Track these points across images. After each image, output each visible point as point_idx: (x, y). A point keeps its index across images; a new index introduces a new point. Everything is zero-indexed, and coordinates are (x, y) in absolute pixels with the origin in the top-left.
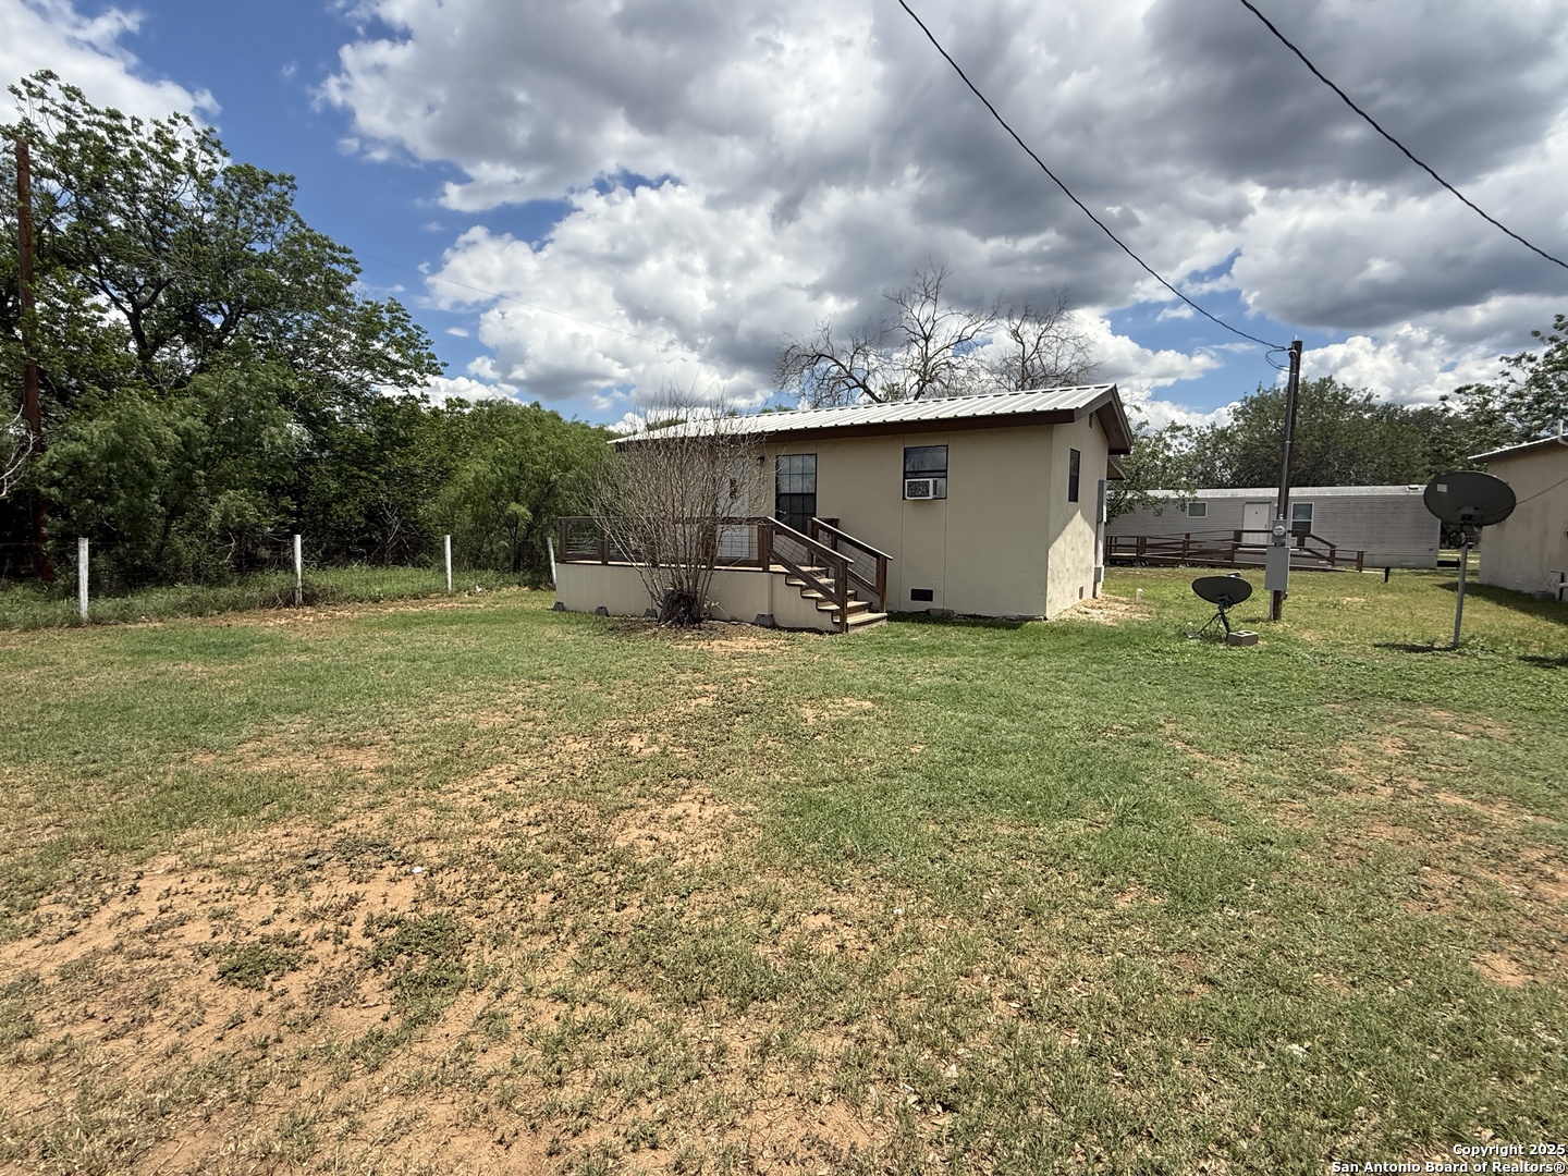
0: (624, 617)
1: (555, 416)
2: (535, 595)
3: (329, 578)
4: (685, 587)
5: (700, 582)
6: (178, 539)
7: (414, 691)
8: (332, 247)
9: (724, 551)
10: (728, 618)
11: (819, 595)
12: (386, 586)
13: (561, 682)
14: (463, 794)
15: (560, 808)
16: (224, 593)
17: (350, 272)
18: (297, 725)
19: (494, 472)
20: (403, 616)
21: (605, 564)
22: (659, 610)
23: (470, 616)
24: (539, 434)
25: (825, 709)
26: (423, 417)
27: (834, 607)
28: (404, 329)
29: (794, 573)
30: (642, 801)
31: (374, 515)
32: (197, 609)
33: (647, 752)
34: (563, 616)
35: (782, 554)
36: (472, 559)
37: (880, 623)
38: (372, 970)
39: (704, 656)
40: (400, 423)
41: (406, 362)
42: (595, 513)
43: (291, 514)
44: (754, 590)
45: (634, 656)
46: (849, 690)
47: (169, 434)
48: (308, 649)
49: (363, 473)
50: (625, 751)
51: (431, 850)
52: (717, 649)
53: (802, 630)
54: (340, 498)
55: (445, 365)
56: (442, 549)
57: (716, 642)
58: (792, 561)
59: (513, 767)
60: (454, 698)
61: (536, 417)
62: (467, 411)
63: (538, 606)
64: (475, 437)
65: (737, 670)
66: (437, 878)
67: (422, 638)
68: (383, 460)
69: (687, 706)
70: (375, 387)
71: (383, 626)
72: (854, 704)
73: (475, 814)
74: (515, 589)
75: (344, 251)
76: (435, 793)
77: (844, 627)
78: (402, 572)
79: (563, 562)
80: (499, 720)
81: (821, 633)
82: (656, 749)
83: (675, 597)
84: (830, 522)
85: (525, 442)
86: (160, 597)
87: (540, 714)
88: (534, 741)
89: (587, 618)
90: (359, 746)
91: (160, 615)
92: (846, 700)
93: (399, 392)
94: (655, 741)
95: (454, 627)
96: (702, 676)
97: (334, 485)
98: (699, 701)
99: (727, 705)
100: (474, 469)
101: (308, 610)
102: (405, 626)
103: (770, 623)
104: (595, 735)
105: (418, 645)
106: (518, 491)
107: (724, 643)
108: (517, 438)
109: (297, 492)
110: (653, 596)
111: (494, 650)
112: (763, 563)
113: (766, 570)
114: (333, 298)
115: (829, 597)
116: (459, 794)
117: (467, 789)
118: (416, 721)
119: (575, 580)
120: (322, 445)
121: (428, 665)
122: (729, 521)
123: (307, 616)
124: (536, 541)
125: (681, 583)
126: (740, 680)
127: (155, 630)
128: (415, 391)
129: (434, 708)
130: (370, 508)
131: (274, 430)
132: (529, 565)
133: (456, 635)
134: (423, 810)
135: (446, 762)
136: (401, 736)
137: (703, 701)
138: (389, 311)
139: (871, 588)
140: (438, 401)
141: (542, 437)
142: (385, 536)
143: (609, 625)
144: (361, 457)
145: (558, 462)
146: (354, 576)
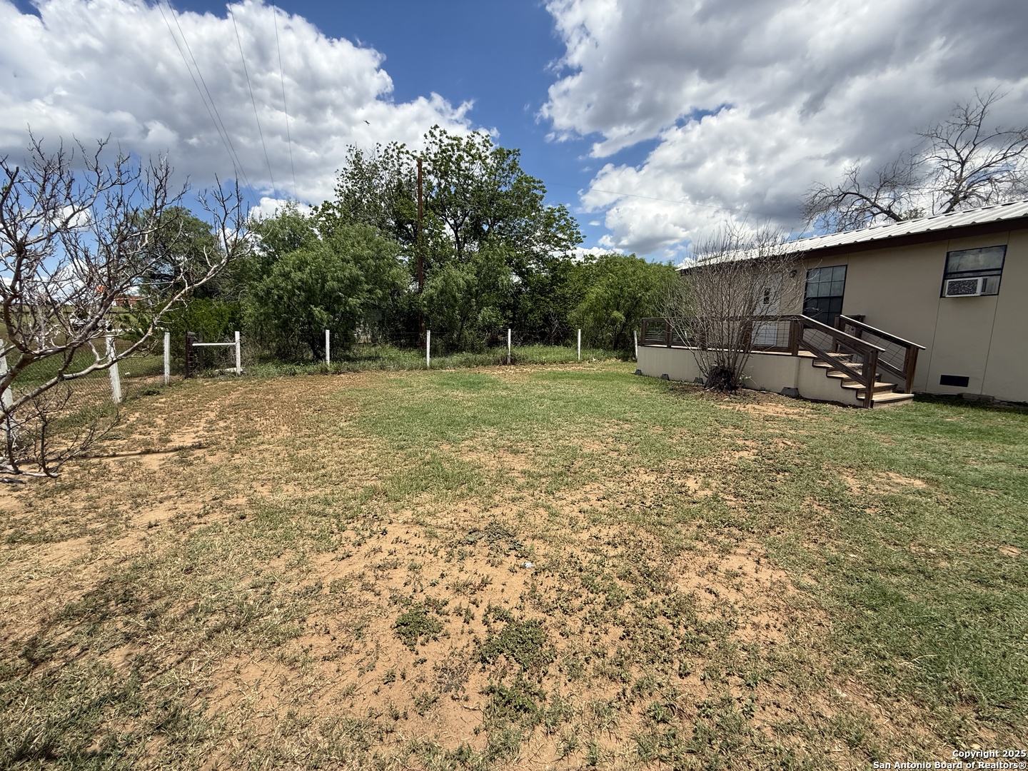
0: (680, 382)
1: (643, 261)
2: (625, 364)
3: (522, 352)
4: (726, 365)
5: (738, 362)
6: (466, 331)
7: (551, 419)
8: (534, 181)
9: (760, 341)
10: (758, 388)
11: (844, 376)
12: (548, 356)
13: (638, 424)
14: (569, 503)
15: (633, 533)
16: (479, 357)
17: (541, 194)
18: (492, 432)
19: (606, 292)
20: (554, 373)
21: (670, 347)
22: (705, 380)
23: (588, 375)
24: (632, 269)
25: (869, 480)
26: (573, 266)
27: (860, 386)
28: (566, 220)
29: (821, 356)
30: (699, 545)
31: (546, 319)
32: (467, 364)
33: (701, 494)
34: (641, 379)
35: (812, 343)
36: (592, 342)
37: (906, 402)
38: (480, 665)
39: (742, 417)
40: (560, 270)
41: (566, 237)
42: (665, 315)
43: (510, 319)
44: (783, 369)
45: (687, 410)
46: (891, 464)
47: (461, 281)
48: (507, 388)
49: (543, 298)
50: (683, 489)
51: (541, 548)
52: (751, 411)
53: (825, 402)
54: (531, 311)
55: (584, 237)
56: (577, 337)
57: (749, 406)
58: (820, 348)
59: (602, 487)
60: (572, 428)
61: (632, 261)
62: (594, 262)
63: (626, 371)
64: (598, 276)
65: (771, 431)
66: (541, 578)
67: (561, 386)
68: (553, 291)
69: (732, 457)
70: (550, 253)
71: (544, 378)
72: (903, 481)
73: (573, 523)
74: (613, 360)
75: (539, 182)
76: (551, 497)
77: (869, 403)
78: (557, 349)
79: (643, 345)
80: (597, 447)
81: (844, 406)
82: (709, 493)
83: (718, 371)
84: (858, 318)
85: (624, 275)
86: (456, 358)
87: (623, 447)
88: (618, 468)
89: (656, 381)
90: (516, 452)
91: (454, 366)
92: (891, 474)
93: (562, 254)
94: (708, 485)
95: (579, 381)
96: (742, 433)
97: (529, 304)
98: (741, 454)
99: (766, 461)
100: (596, 291)
101: (512, 367)
102: (554, 378)
103: (795, 394)
104: (661, 471)
105: (558, 390)
106: (619, 304)
107: (757, 407)
108: (620, 273)
109: (514, 308)
110: (702, 369)
111: (598, 397)
112: (793, 348)
113: (795, 354)
114: (533, 207)
115: (856, 378)
116: (564, 502)
117: (570, 499)
118: (549, 440)
119: (650, 357)
120: (525, 284)
121: (562, 404)
122: (766, 318)
123: (511, 370)
124: (626, 332)
125: (724, 361)
126: (776, 440)
127: (451, 373)
128: (569, 253)
129: (561, 432)
130: (544, 315)
131: (503, 277)
132: (622, 347)
133: (579, 385)
134: (542, 511)
135: (560, 474)
136: (539, 450)
137: (744, 454)
138: (559, 211)
139: (897, 372)
140: (580, 258)
141: (635, 271)
142: (551, 330)
143: (670, 387)
144: (542, 289)
145: (642, 286)
146: (535, 351)
